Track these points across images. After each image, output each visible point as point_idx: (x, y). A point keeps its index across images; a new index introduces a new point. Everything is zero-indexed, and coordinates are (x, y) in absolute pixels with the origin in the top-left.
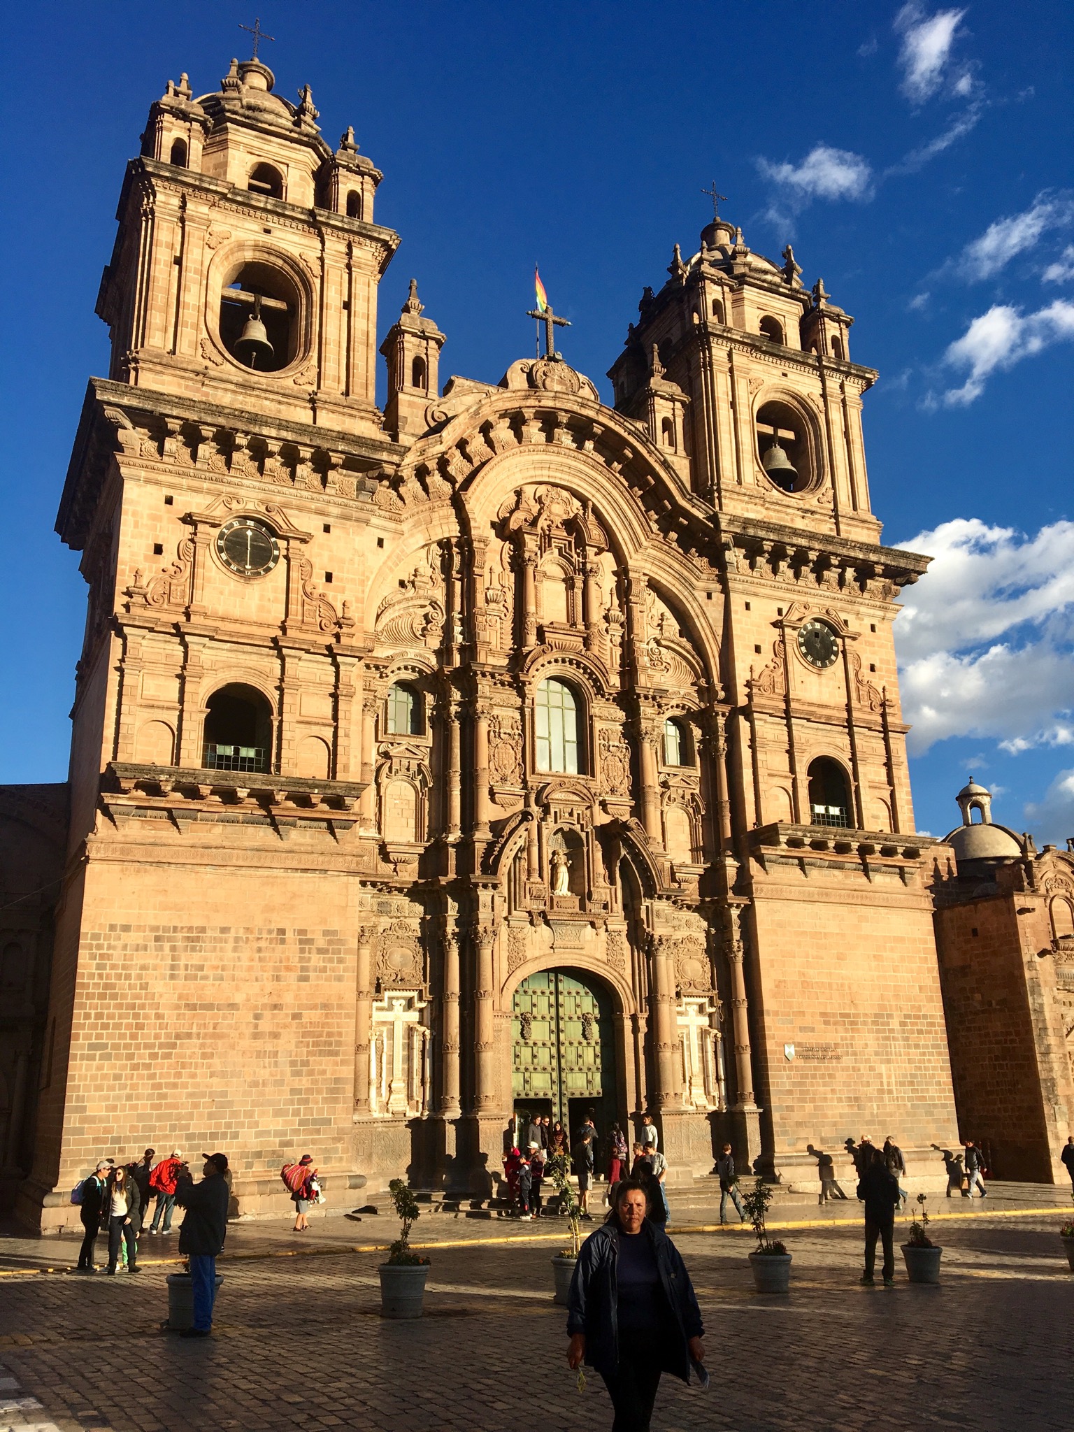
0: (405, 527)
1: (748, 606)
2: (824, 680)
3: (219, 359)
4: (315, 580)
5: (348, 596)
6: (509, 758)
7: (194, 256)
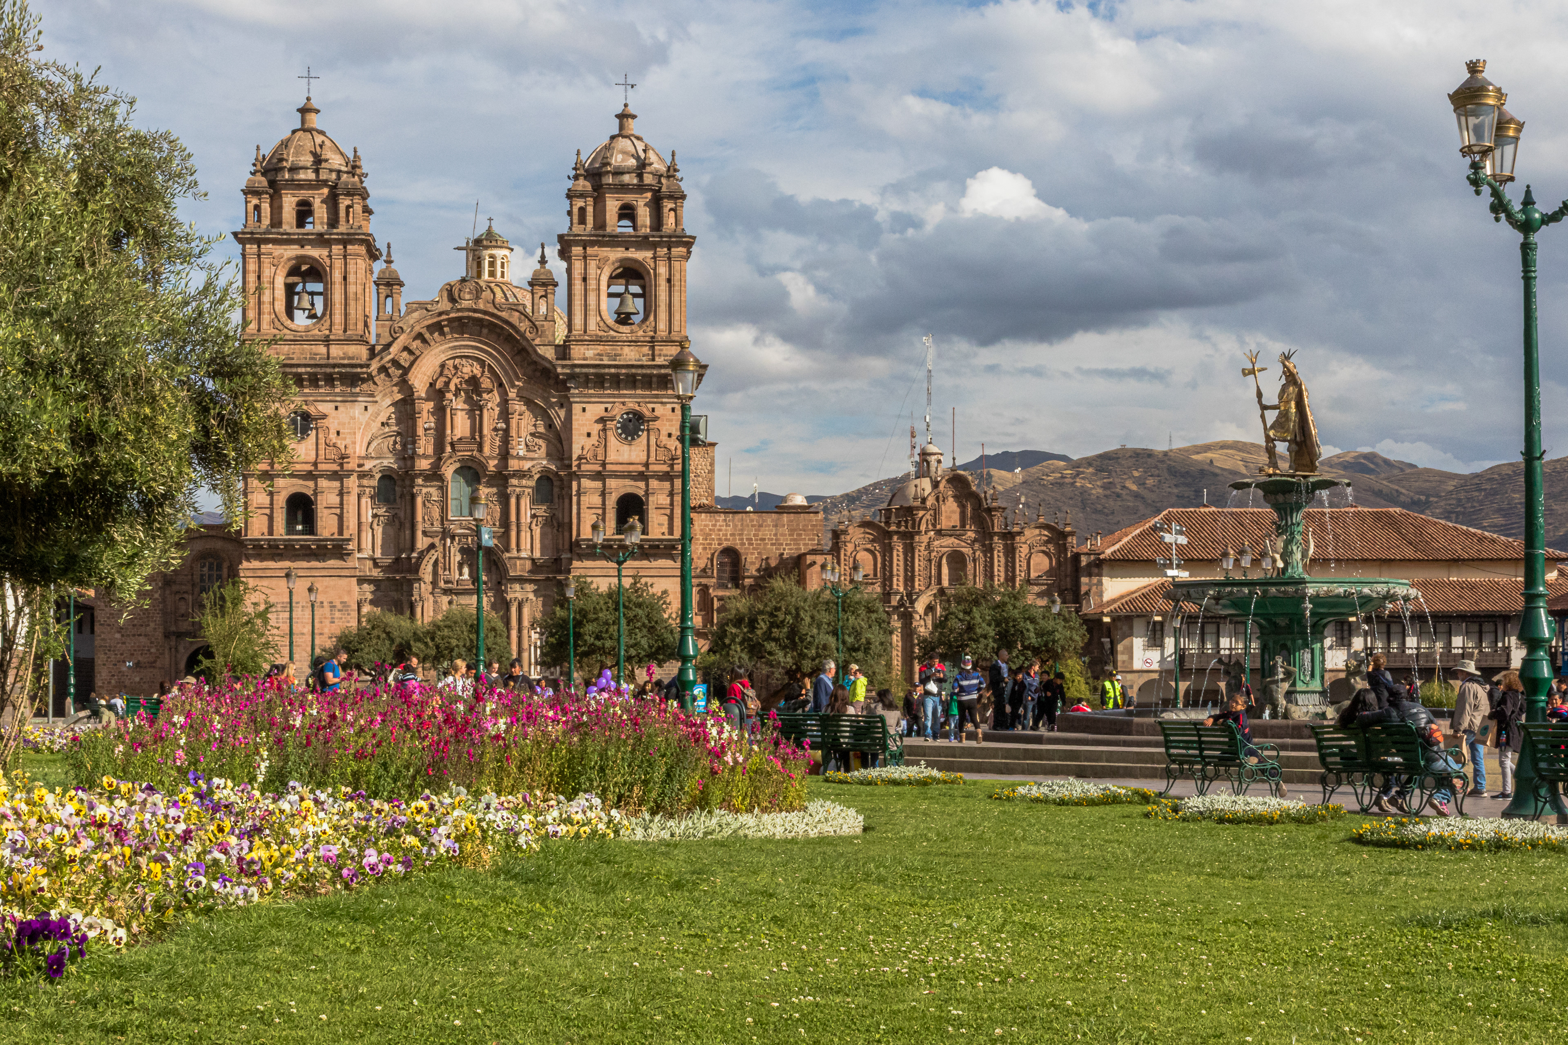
0: (377, 399)
1: (584, 410)
2: (633, 447)
3: (281, 327)
4: (331, 436)
5: (348, 441)
6: (436, 513)
7: (267, 273)
